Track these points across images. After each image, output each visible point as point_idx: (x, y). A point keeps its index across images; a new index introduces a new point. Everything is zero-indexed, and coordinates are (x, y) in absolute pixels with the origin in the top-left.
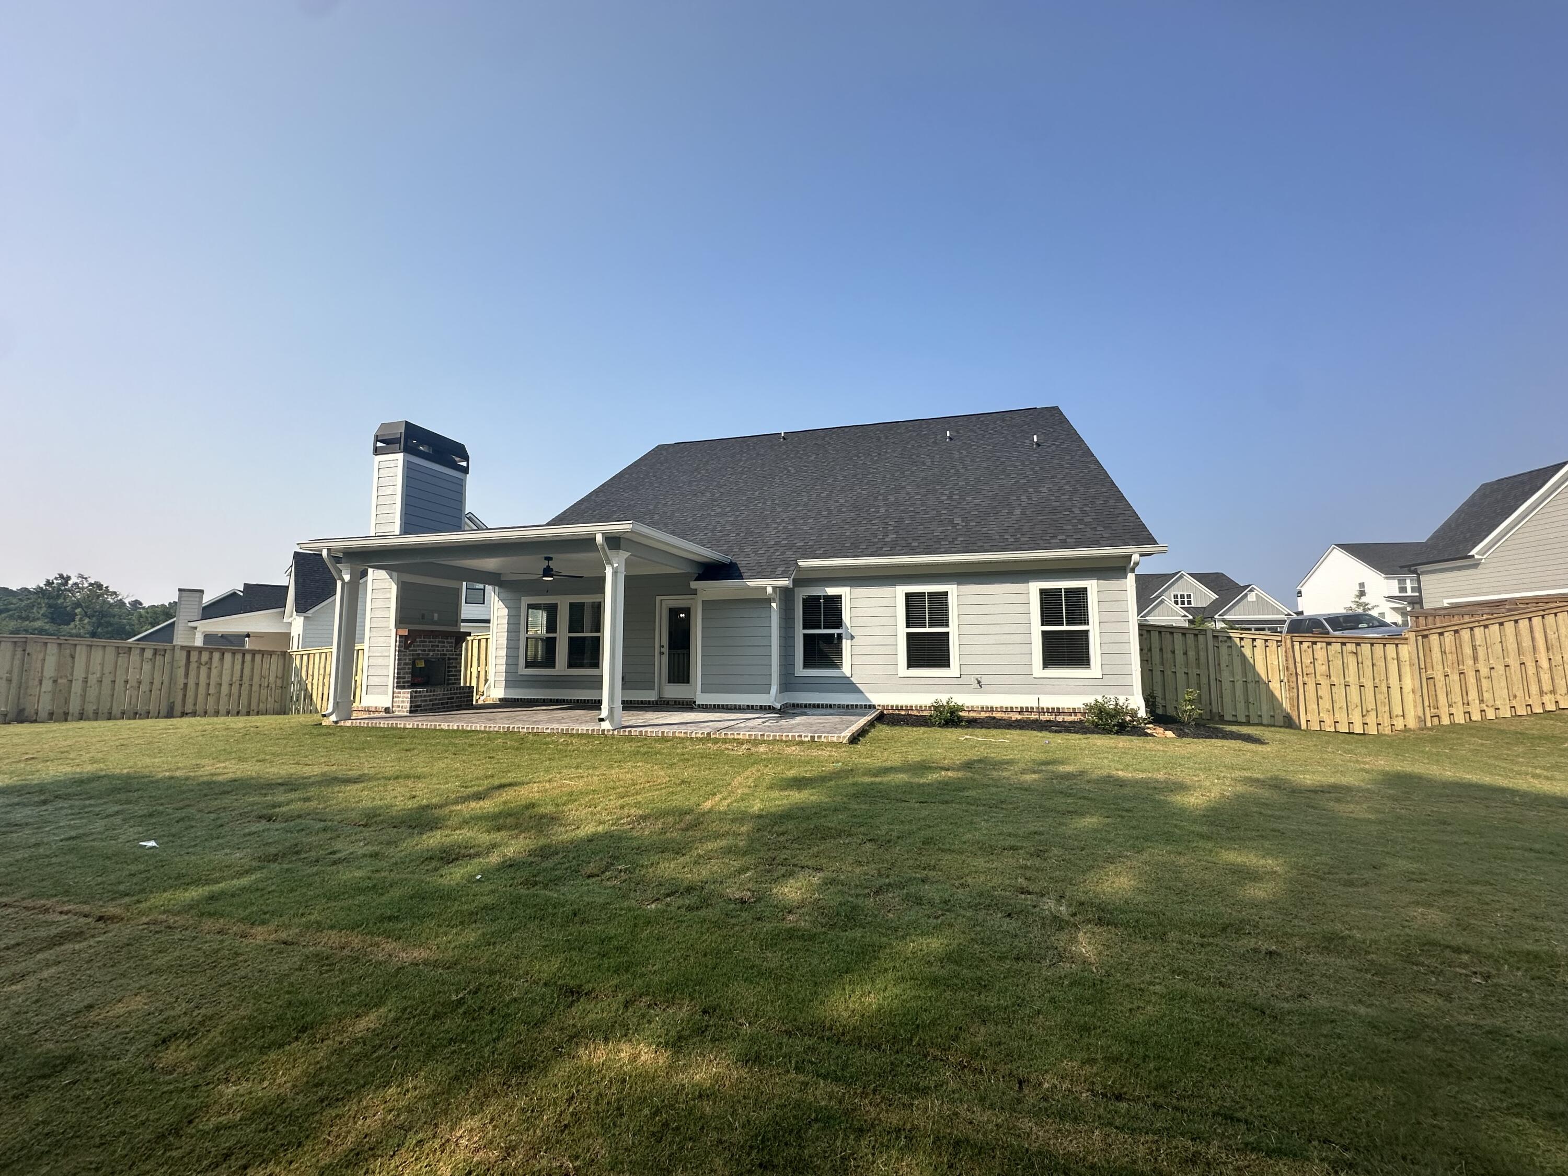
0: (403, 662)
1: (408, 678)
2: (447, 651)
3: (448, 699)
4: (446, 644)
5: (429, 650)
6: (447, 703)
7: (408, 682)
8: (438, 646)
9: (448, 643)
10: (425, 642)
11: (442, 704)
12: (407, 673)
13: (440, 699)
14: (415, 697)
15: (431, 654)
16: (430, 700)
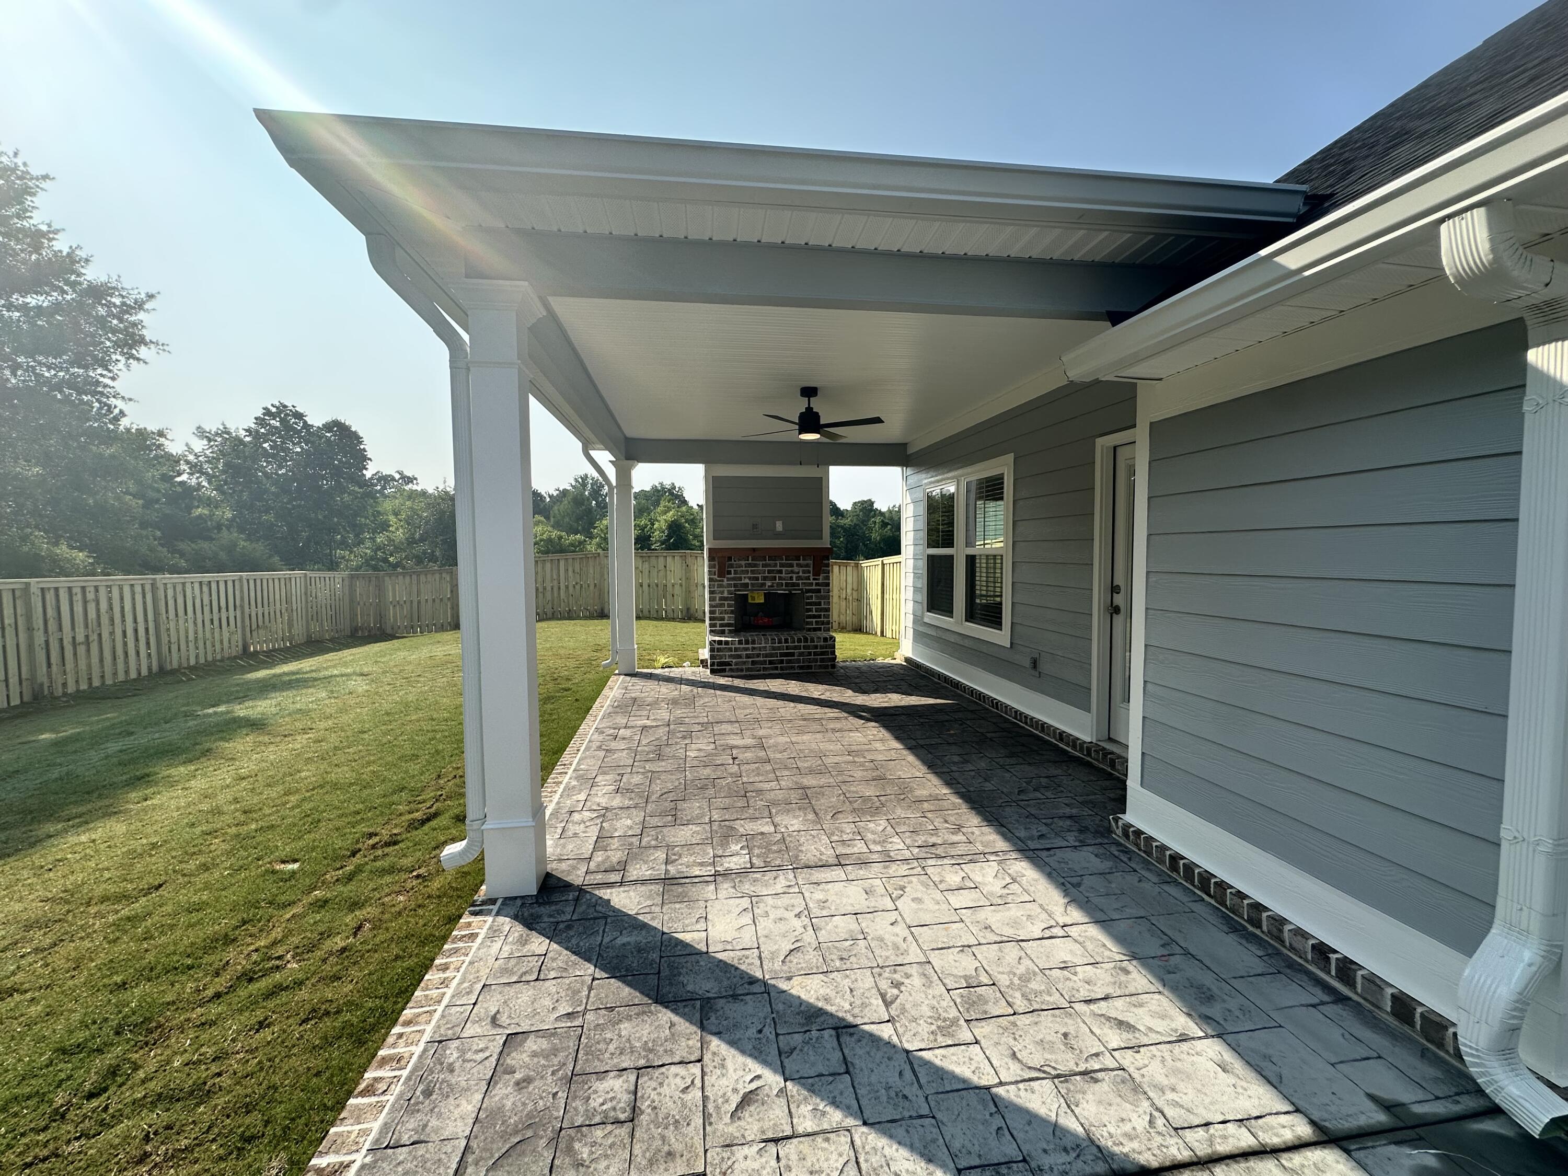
0: (718, 596)
1: (729, 618)
2: (799, 578)
3: (782, 655)
4: (796, 569)
5: (765, 578)
6: (782, 662)
7: (728, 625)
8: (780, 572)
9: (799, 565)
10: (755, 565)
11: (771, 662)
12: (726, 612)
13: (766, 656)
14: (719, 650)
15: (769, 583)
16: (748, 656)
